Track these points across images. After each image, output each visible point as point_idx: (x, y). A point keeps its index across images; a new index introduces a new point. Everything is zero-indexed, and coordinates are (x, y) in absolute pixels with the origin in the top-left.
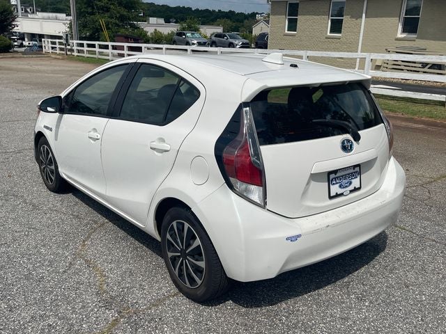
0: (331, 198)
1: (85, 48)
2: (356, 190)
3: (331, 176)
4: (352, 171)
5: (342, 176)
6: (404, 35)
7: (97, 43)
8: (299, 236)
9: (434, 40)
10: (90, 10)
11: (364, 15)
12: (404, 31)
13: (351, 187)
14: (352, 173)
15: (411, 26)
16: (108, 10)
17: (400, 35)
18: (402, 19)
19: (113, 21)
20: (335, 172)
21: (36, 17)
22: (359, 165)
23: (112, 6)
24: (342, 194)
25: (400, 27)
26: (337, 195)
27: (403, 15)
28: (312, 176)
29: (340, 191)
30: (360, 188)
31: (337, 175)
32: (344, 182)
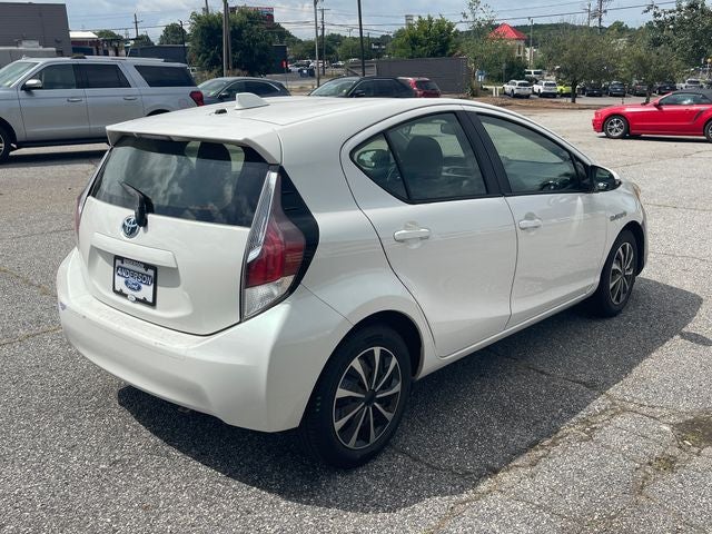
0: (114, 291)
2: (145, 302)
3: (118, 263)
5: (130, 271)
13: (140, 295)
14: (142, 274)
20: (123, 259)
22: (154, 268)
26: (121, 294)
29: (125, 289)
30: (153, 304)
31: (125, 265)
32: (131, 280)
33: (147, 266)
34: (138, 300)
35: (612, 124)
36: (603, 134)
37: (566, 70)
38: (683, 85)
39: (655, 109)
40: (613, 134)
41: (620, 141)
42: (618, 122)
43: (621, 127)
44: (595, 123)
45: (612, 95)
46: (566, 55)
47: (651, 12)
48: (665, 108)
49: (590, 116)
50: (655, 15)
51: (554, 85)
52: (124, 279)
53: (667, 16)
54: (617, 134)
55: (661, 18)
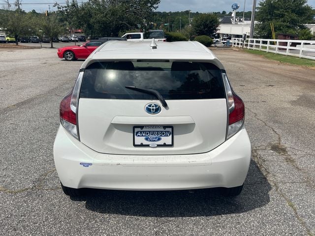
0: (135, 145)
1: (261, 44)
2: (165, 145)
3: (137, 129)
4: (162, 130)
5: (149, 132)
7: (268, 40)
8: (91, 164)
10: (269, 17)
13: (161, 142)
14: (162, 132)
16: (283, 16)
19: (285, 24)
20: (142, 127)
21: (243, 24)
22: (171, 126)
23: (286, 13)
24: (148, 146)
26: (142, 145)
28: (112, 124)
29: (146, 143)
30: (172, 145)
31: (144, 130)
32: (151, 137)
33: (165, 127)
34: (159, 146)
35: (67, 54)
36: (64, 59)
37: (11, 30)
38: (62, 38)
39: (84, 48)
40: (68, 59)
41: (72, 62)
42: (69, 54)
43: (71, 56)
44: (59, 54)
45: (32, 42)
46: (10, 23)
47: (56, 7)
48: (88, 48)
49: (56, 51)
50: (59, 8)
51: (4, 37)
52: (144, 137)
53: (64, 9)
54: (70, 59)
55: (61, 10)
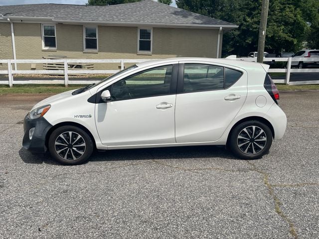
6: (47, 48)
9: (69, 51)
11: (13, 34)
12: (46, 45)
15: (50, 42)
17: (44, 48)
18: (43, 38)
25: (43, 43)
27: (43, 35)
